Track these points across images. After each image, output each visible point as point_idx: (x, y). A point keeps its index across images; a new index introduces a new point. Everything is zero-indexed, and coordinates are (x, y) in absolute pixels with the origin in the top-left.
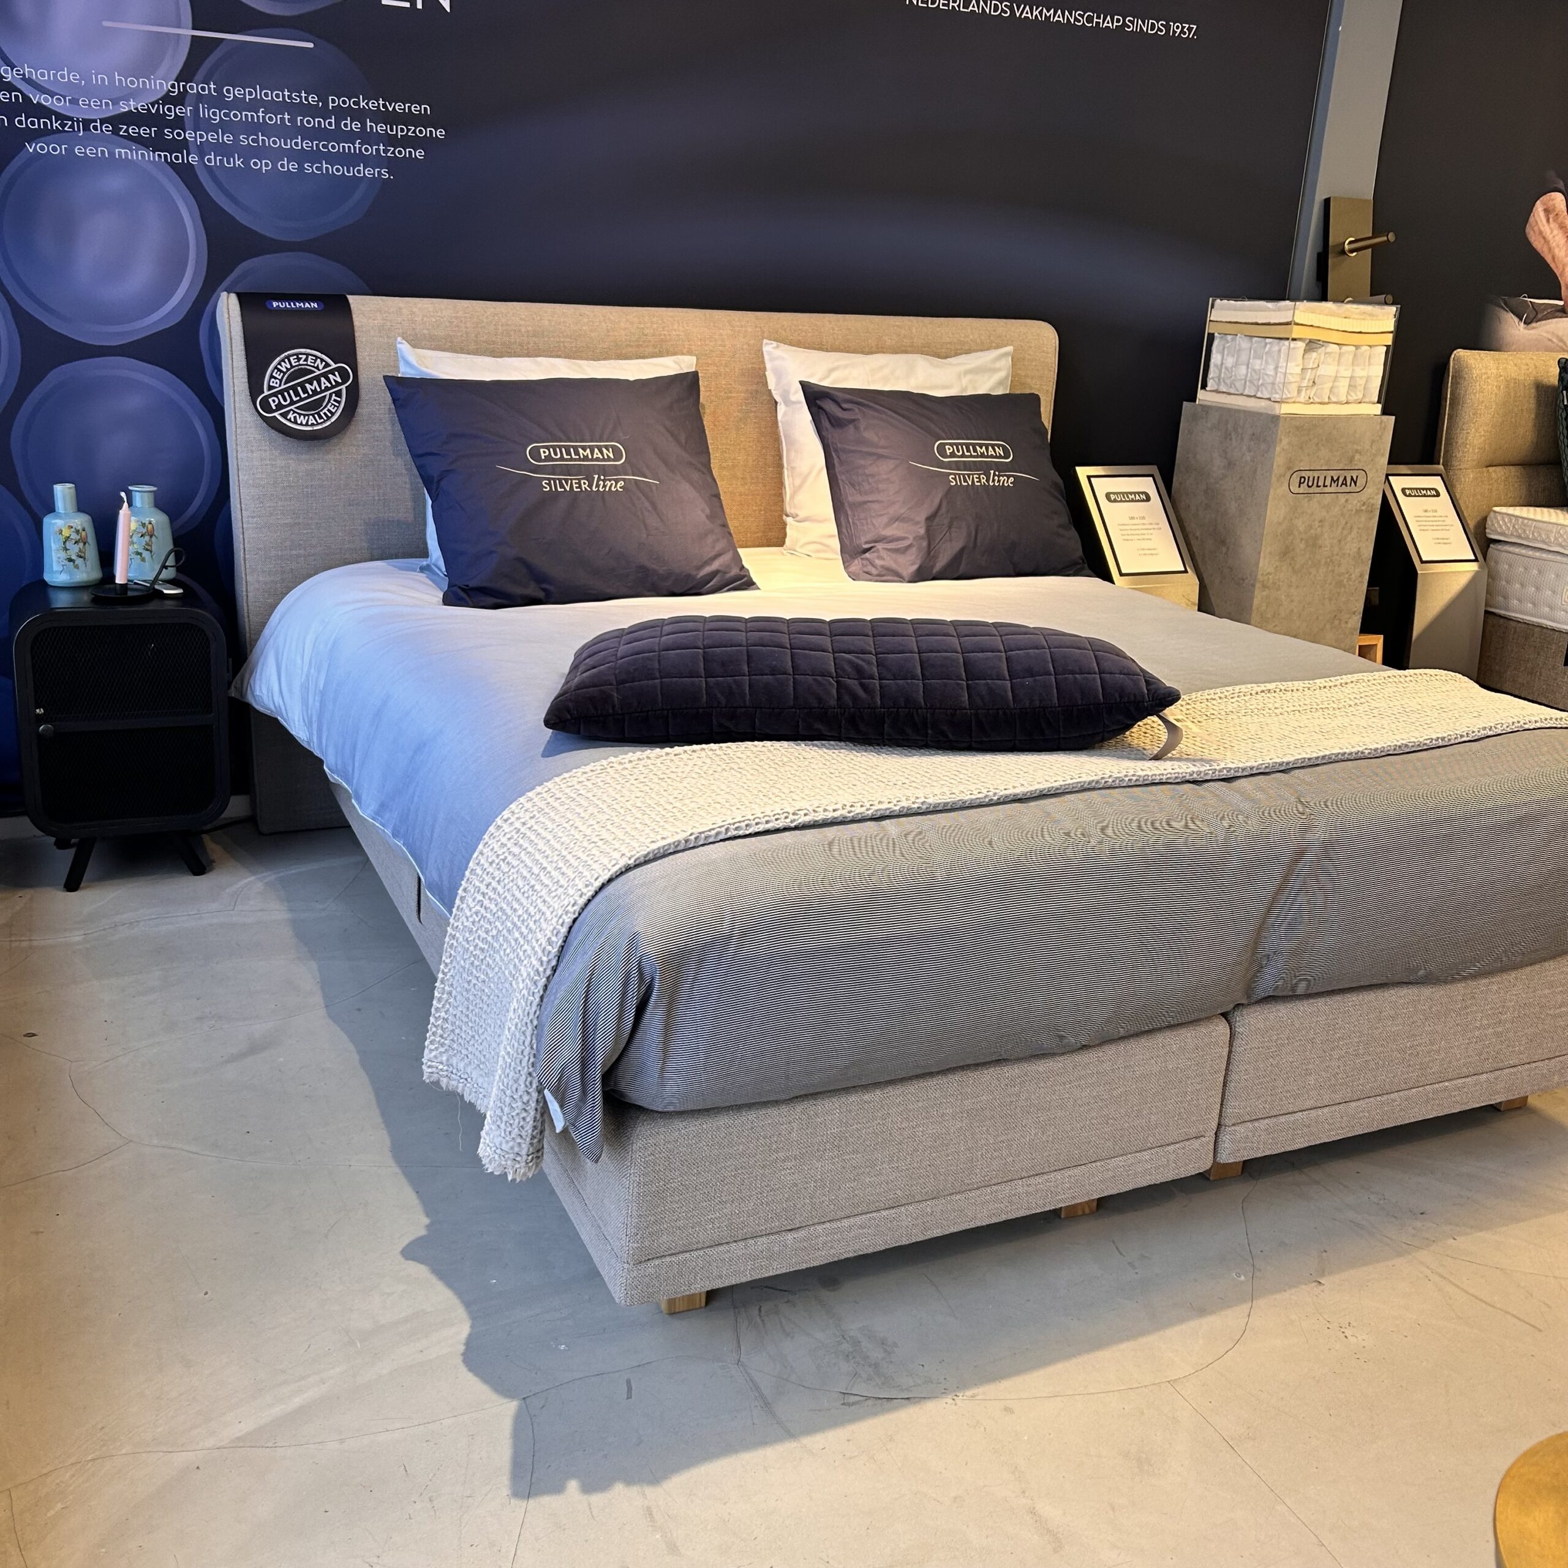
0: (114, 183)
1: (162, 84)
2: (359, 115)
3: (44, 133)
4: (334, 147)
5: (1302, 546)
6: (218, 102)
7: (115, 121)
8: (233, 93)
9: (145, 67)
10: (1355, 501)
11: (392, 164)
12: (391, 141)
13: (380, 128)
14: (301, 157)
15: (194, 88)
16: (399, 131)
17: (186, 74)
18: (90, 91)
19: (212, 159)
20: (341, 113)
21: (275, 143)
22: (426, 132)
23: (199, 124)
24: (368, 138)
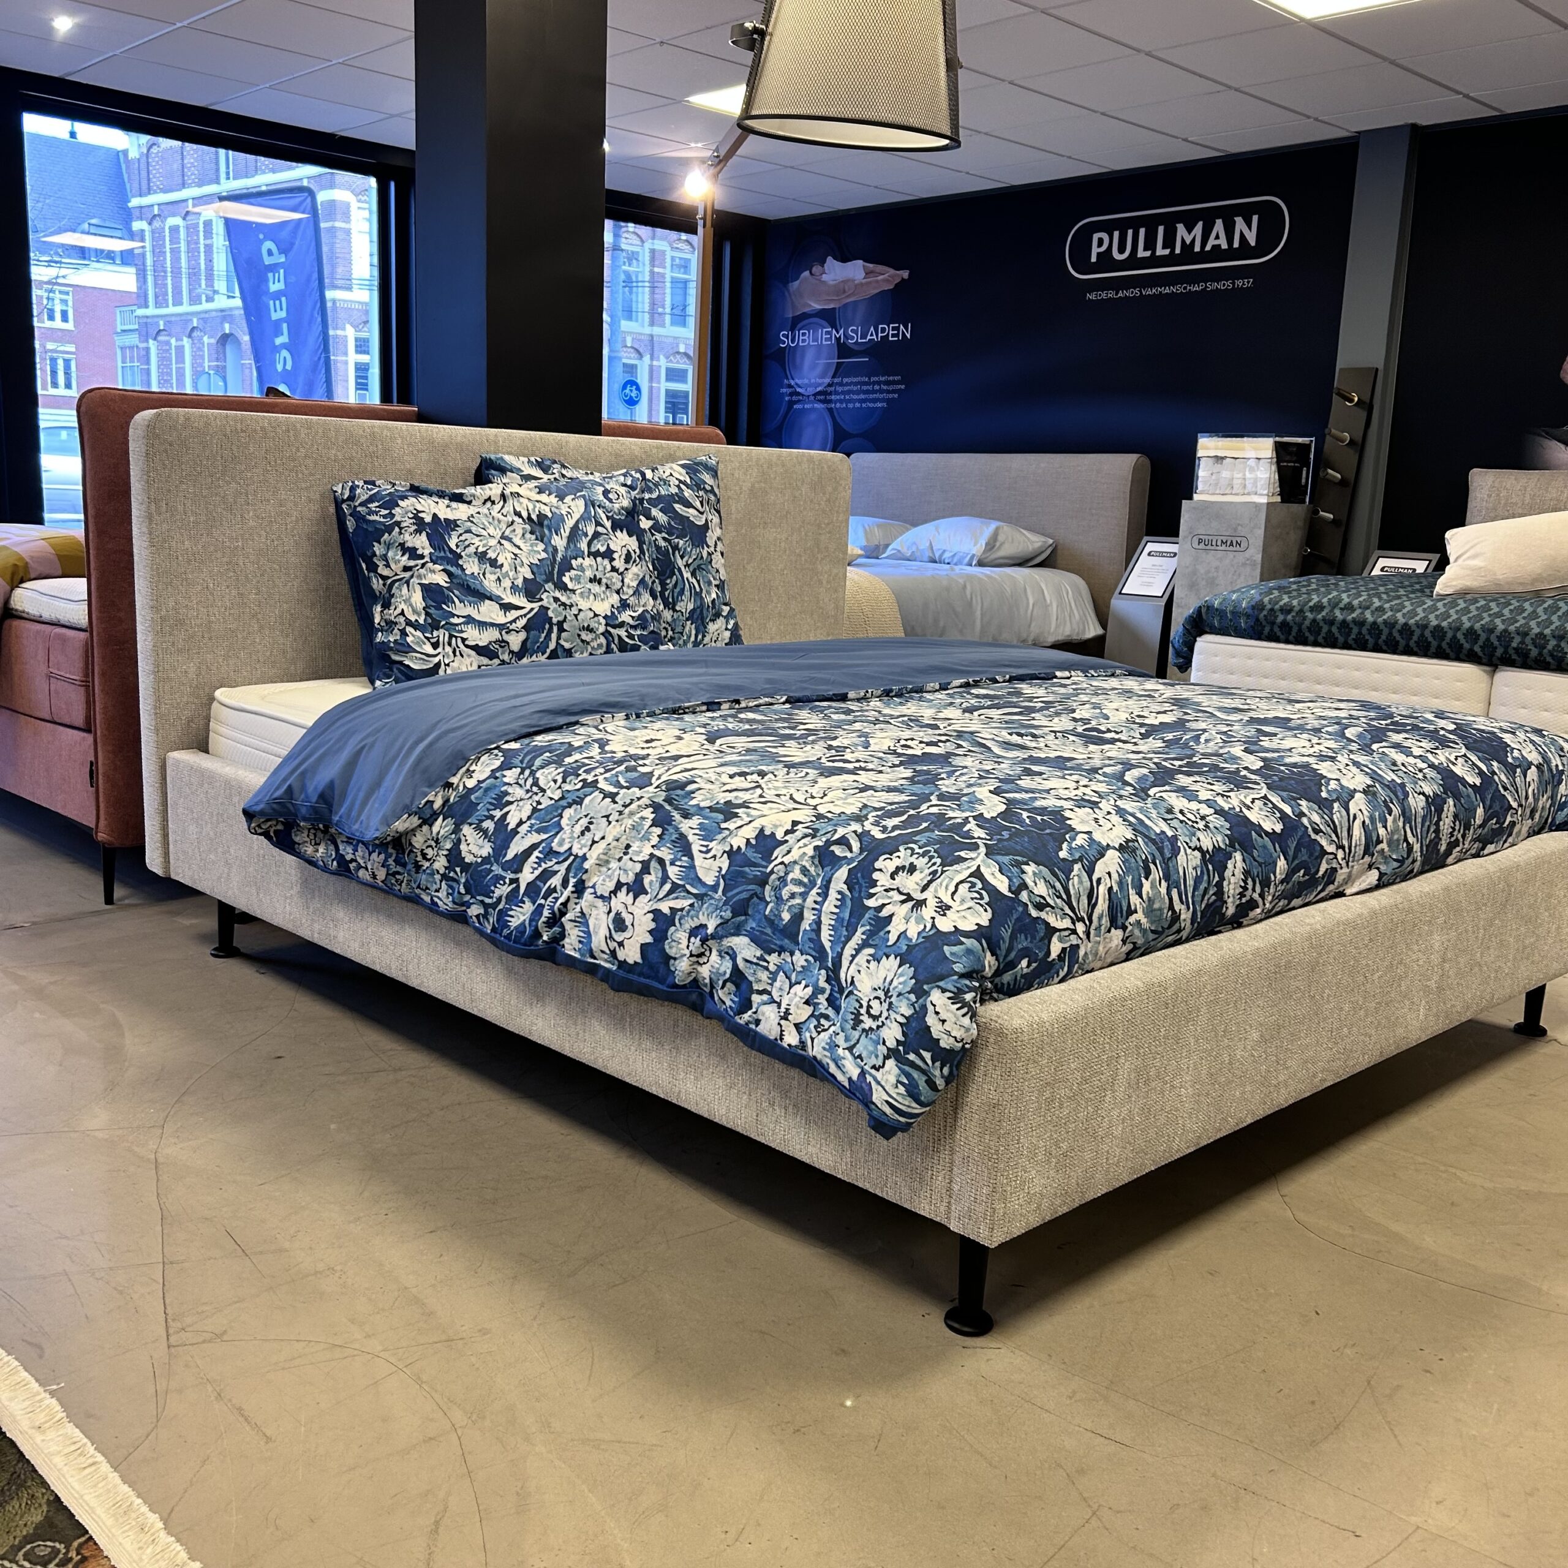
0: (813, 416)
1: (827, 380)
2: (879, 383)
3: (798, 401)
4: (871, 396)
5: (1204, 583)
6: (841, 384)
7: (815, 395)
8: (845, 380)
9: (823, 376)
10: (1241, 557)
11: (888, 401)
12: (888, 392)
13: (885, 387)
14: (862, 401)
15: (836, 380)
16: (891, 388)
17: (833, 377)
18: (810, 385)
19: (838, 405)
20: (874, 383)
21: (855, 397)
22: (899, 387)
23: (836, 393)
24: (881, 391)
